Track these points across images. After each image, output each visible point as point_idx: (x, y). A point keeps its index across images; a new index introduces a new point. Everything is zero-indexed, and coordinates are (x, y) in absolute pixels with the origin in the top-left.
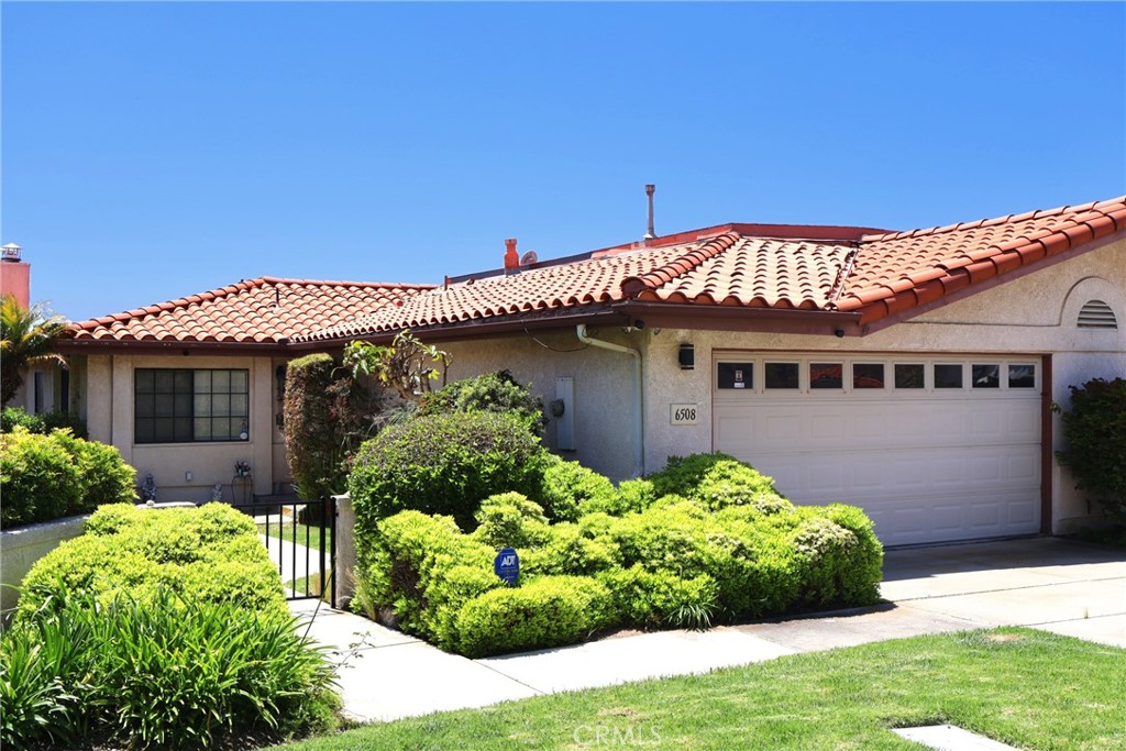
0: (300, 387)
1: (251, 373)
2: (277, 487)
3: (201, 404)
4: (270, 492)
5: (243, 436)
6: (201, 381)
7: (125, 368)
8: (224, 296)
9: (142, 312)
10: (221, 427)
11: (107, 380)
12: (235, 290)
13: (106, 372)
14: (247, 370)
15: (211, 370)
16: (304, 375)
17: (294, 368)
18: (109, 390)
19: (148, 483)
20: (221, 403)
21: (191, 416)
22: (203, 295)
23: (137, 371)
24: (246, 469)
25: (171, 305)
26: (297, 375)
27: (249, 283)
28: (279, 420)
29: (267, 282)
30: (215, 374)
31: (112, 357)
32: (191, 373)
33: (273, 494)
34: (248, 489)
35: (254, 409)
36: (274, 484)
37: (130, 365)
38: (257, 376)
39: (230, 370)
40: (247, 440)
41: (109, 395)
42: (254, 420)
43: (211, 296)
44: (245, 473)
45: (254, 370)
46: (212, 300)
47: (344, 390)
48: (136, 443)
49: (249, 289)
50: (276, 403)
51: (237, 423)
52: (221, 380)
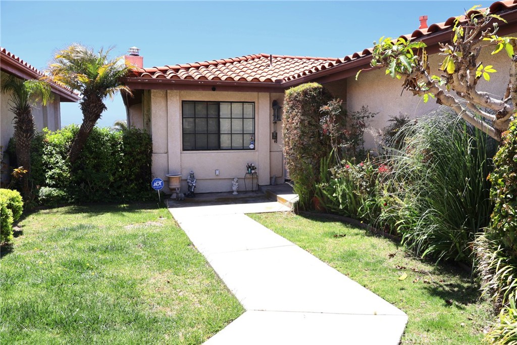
0: (297, 107)
1: (256, 105)
2: (273, 179)
3: (225, 125)
4: (269, 184)
5: (252, 146)
6: (225, 110)
7: (175, 100)
8: (239, 62)
9: (189, 66)
10: (237, 141)
11: (164, 108)
12: (246, 59)
13: (163, 103)
14: (254, 102)
15: (231, 102)
16: (300, 98)
17: (291, 94)
18: (166, 115)
19: (191, 177)
20: (237, 125)
21: (218, 133)
22: (227, 60)
23: (183, 102)
24: (253, 168)
25: (207, 64)
26: (294, 100)
27: (254, 56)
28: (275, 136)
29: (263, 56)
30: (234, 105)
31: (167, 92)
32: (218, 104)
33: (271, 184)
34: (255, 181)
35: (258, 129)
36: (271, 178)
37: (178, 98)
38: (260, 106)
39: (243, 102)
40: (254, 149)
41: (166, 118)
42: (258, 136)
43: (232, 61)
44: (253, 171)
45: (258, 103)
46: (232, 63)
47: (334, 109)
48: (184, 150)
49: (253, 59)
50: (273, 125)
51: (248, 138)
52: (237, 109)
